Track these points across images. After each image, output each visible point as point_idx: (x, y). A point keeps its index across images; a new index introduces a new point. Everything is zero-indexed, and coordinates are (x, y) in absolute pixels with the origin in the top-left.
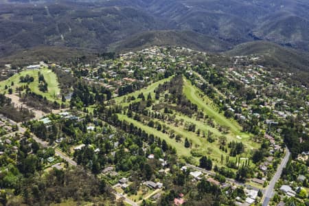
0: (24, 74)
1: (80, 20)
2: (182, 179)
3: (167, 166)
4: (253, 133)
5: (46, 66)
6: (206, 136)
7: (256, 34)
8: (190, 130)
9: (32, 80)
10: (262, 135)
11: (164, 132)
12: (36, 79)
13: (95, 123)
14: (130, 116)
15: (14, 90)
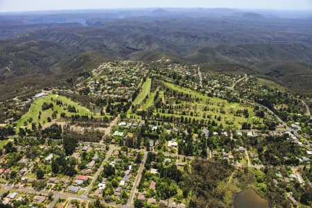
12: (54, 104)
13: (154, 124)
14: (163, 112)
15: (51, 117)
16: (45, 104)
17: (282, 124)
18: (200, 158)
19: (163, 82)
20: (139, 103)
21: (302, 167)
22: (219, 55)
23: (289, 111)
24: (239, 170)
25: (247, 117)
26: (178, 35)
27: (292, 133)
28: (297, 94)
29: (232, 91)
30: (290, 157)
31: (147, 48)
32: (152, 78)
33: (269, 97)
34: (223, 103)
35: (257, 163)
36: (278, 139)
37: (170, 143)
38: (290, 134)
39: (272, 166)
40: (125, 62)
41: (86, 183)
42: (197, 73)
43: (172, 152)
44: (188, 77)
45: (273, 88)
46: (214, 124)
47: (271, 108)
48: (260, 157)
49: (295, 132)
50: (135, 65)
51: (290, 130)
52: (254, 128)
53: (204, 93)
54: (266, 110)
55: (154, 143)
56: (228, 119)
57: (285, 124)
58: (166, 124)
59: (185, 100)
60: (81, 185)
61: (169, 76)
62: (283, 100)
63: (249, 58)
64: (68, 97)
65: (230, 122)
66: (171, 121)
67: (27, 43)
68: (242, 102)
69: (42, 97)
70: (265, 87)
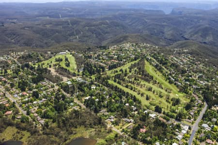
0: (57, 57)
1: (87, 28)
2: (145, 118)
3: (136, 110)
4: (185, 93)
5: (69, 53)
6: (159, 94)
7: (186, 36)
8: (149, 90)
9: (61, 60)
10: (191, 94)
11: (134, 91)
12: (64, 60)
13: (96, 85)
14: (115, 82)
17: (196, 120)
34: (171, 90)
35: (126, 132)
53: (168, 79)
60: (20, 96)
64: (75, 58)
65: (152, 103)
69: (62, 54)
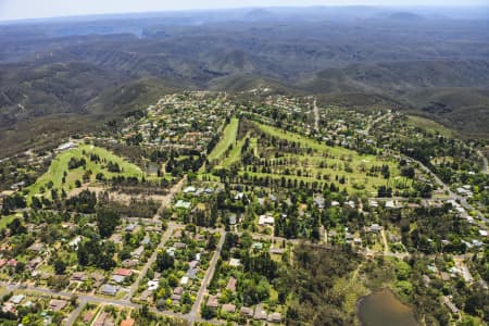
1: (28, 84)
13: (239, 189)
14: (255, 170)
15: (81, 180)
16: (72, 159)
17: (442, 187)
18: (308, 243)
19: (257, 123)
20: (217, 157)
21: (471, 255)
22: (349, 81)
23: (455, 168)
24: (370, 261)
25: (387, 177)
26: (285, 49)
27: (458, 201)
28: (470, 141)
29: (364, 136)
30: (451, 240)
31: (237, 71)
32: (240, 117)
33: (424, 145)
34: (350, 156)
35: (398, 249)
36: (435, 212)
37: (262, 219)
38: (454, 204)
39: (422, 255)
40: (200, 94)
41: (129, 280)
42: (312, 108)
43: (265, 232)
44: (296, 116)
45: (433, 131)
46: (333, 188)
47: (426, 163)
48: (404, 240)
49: (463, 200)
50: (214, 98)
51: (455, 198)
52: (397, 195)
53: (320, 140)
54: (418, 166)
55: (237, 219)
56: (357, 181)
57: (446, 188)
58: (257, 189)
59: (290, 151)
60: (121, 284)
61: (267, 115)
62: (445, 150)
63: (397, 83)
64: (108, 149)
65: (359, 185)
66: (266, 184)
67: (50, 65)
68: (381, 153)
69: (70, 149)
70: (419, 130)
